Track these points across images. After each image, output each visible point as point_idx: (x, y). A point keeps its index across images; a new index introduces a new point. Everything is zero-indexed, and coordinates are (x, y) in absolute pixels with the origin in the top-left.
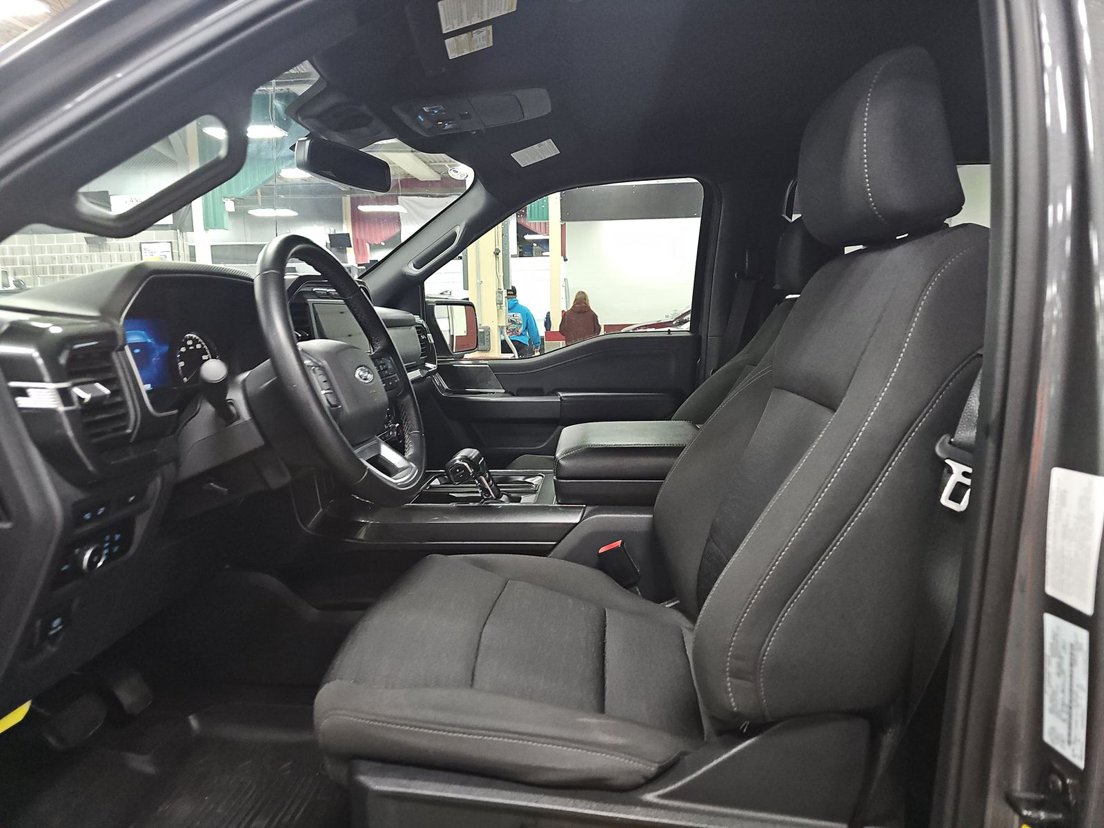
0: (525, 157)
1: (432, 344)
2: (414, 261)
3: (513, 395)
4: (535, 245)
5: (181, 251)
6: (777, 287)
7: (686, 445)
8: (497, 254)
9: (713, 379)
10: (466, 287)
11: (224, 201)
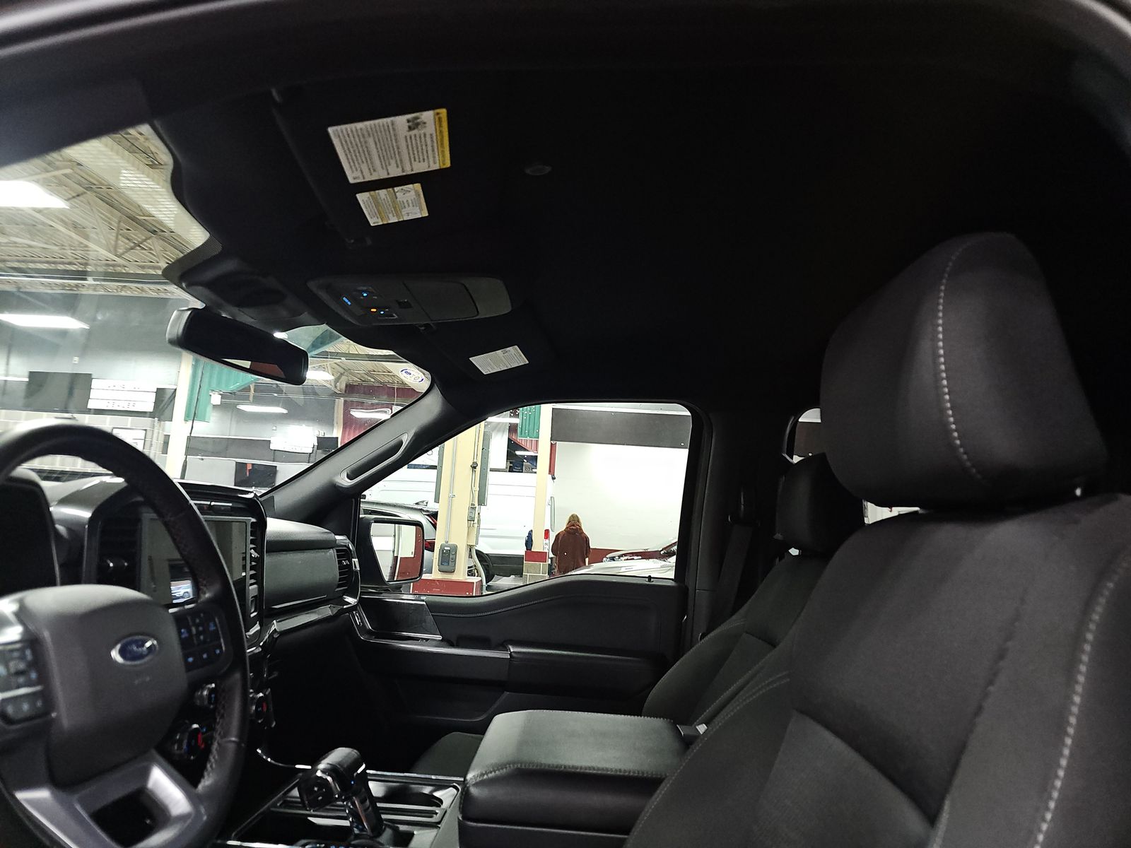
0: (489, 363)
1: (356, 572)
2: (348, 470)
3: (452, 645)
4: (525, 461)
5: (154, 440)
6: (778, 536)
7: (666, 776)
8: (474, 467)
9: (703, 646)
10: (437, 500)
11: (211, 394)
